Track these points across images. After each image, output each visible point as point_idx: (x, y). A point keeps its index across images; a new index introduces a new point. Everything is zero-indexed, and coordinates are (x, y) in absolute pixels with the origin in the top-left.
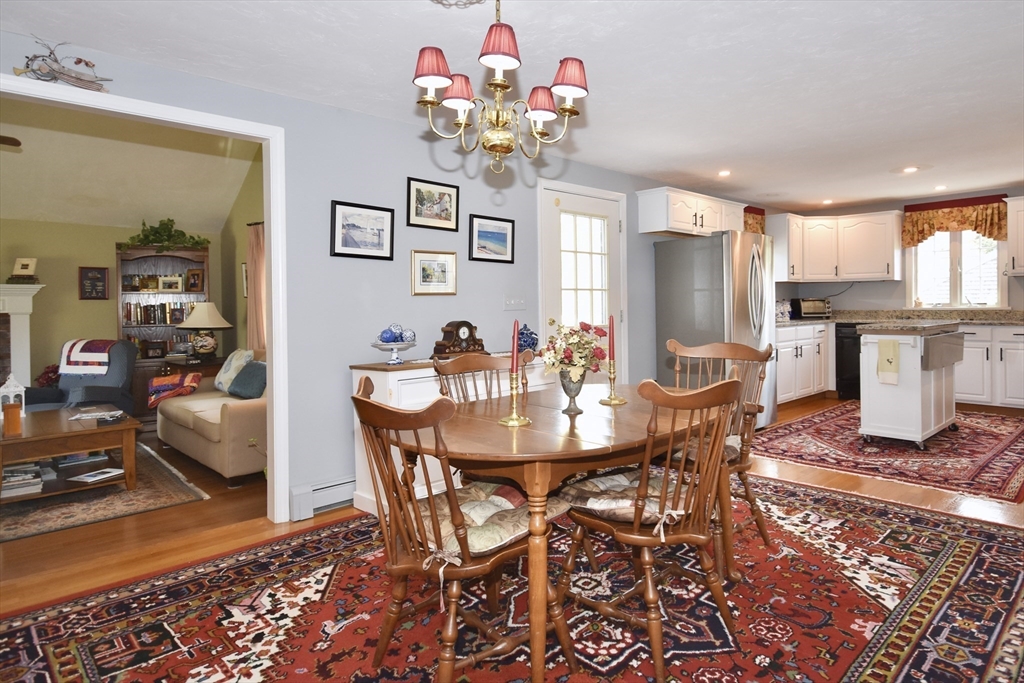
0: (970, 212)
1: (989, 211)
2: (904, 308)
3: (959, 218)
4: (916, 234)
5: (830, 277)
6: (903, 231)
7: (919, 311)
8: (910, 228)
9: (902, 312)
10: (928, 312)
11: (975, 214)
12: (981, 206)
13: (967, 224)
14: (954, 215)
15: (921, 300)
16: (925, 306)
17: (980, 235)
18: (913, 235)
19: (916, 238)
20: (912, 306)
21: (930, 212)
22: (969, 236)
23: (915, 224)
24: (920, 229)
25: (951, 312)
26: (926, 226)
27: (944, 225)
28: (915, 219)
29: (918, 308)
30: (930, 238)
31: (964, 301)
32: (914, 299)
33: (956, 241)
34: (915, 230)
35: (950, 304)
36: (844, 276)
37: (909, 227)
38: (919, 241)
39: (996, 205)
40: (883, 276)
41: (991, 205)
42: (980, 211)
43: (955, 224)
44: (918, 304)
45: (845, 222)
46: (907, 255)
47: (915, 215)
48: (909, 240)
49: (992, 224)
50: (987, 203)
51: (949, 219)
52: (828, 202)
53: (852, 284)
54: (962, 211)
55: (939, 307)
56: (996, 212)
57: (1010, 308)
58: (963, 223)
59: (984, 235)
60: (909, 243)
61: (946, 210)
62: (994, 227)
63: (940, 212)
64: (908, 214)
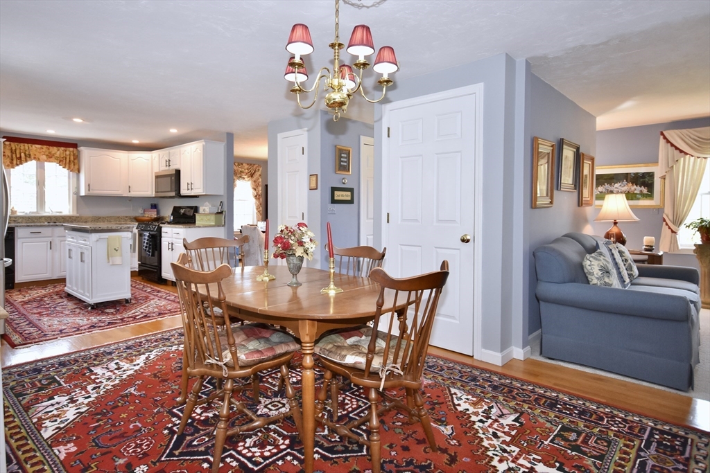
0: (56, 151)
1: (68, 153)
3: (47, 153)
4: (15, 159)
6: (5, 156)
7: (16, 217)
8: (10, 155)
10: (21, 217)
11: (59, 152)
12: (63, 148)
13: (53, 158)
14: (44, 150)
15: (15, 209)
16: (19, 214)
17: (61, 167)
18: (12, 160)
19: (15, 162)
21: (26, 145)
22: (53, 167)
23: (14, 152)
24: (18, 156)
25: (40, 217)
26: (23, 155)
27: (37, 157)
28: (14, 148)
29: (15, 215)
30: (25, 164)
31: (48, 210)
33: (41, 169)
34: (14, 156)
35: (37, 212)
37: (9, 153)
38: (17, 165)
39: (71, 149)
41: (68, 149)
42: (62, 151)
44: (13, 211)
47: (14, 145)
48: (8, 163)
49: (70, 161)
50: (66, 147)
51: (40, 153)
54: (49, 149)
56: (72, 154)
57: (78, 215)
58: (50, 157)
59: (64, 168)
60: (9, 165)
61: (38, 146)
62: (73, 164)
63: (34, 146)
64: (8, 143)
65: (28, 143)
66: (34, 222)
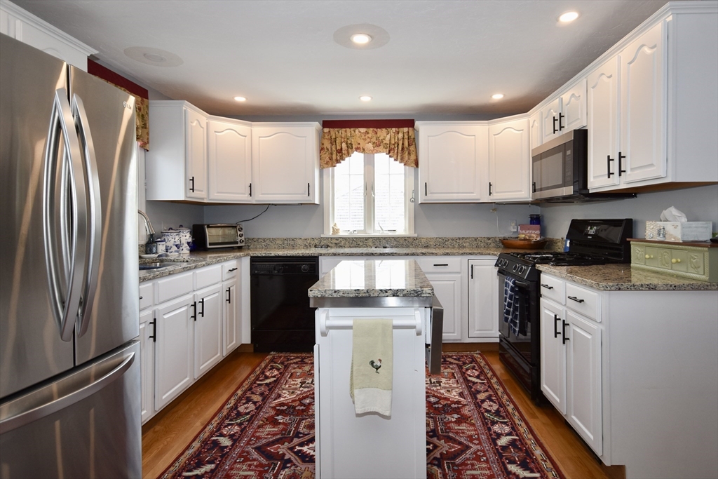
0: (385, 135)
1: (400, 135)
2: (322, 236)
3: (374, 140)
4: (335, 153)
5: (243, 198)
6: (322, 149)
7: (337, 239)
8: (329, 147)
9: (320, 239)
10: (345, 239)
11: (388, 136)
12: (394, 129)
13: (382, 147)
14: (370, 135)
15: (338, 227)
16: (342, 233)
17: (392, 159)
18: (332, 154)
19: (334, 157)
20: (330, 234)
21: (348, 130)
22: (382, 159)
23: (333, 142)
24: (338, 148)
25: (367, 239)
26: (344, 145)
27: (361, 146)
28: (333, 137)
29: (336, 236)
30: (347, 159)
31: (377, 228)
32: (331, 225)
33: (369, 164)
34: (334, 149)
35: (364, 231)
36: (260, 197)
37: (327, 145)
38: (338, 161)
39: (406, 129)
40: (302, 198)
41: (401, 129)
42: (393, 134)
43: (370, 146)
44: (335, 231)
45: (261, 130)
46: (325, 177)
47: (334, 132)
48: (327, 159)
49: (403, 149)
50: (399, 127)
51: (365, 140)
52: (240, 99)
53: (267, 207)
54: (377, 133)
55: (357, 235)
56: (406, 137)
57: (416, 235)
58: (378, 144)
59: (396, 160)
60: (327, 163)
61: (363, 130)
62: (407, 152)
63: (357, 130)
64: (326, 130)
65: (350, 128)
66: (358, 246)
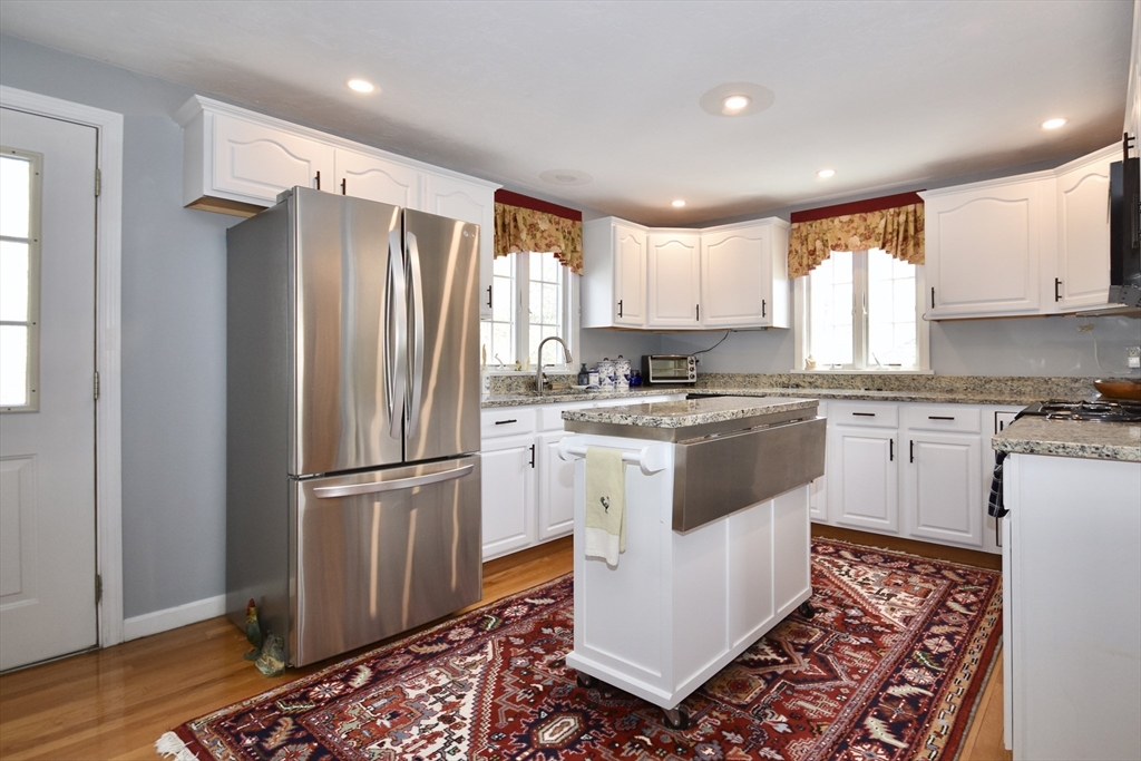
0: (877, 220)
1: (902, 218)
2: (792, 371)
3: (862, 230)
4: (805, 255)
5: (689, 322)
6: (790, 252)
7: (811, 376)
8: (799, 248)
9: (790, 376)
10: (822, 376)
11: (883, 222)
12: (892, 210)
13: (873, 239)
14: (855, 225)
16: (820, 368)
17: (891, 256)
18: (802, 258)
19: (805, 262)
20: (802, 368)
21: (824, 221)
22: (878, 257)
23: (804, 241)
24: (811, 248)
25: (853, 377)
26: (819, 244)
27: (842, 242)
28: (804, 234)
29: (811, 371)
31: (872, 361)
32: (805, 356)
33: (860, 268)
34: (804, 250)
35: (853, 365)
36: (710, 321)
37: (797, 245)
38: (810, 267)
39: (911, 208)
40: (755, 320)
41: (904, 209)
42: (890, 218)
43: (856, 240)
44: (811, 365)
45: (711, 236)
46: (796, 290)
47: (804, 227)
48: (798, 265)
49: (905, 239)
50: (900, 205)
51: (848, 232)
52: (679, 204)
53: (726, 333)
54: (865, 220)
55: (839, 370)
56: (911, 218)
57: (932, 373)
59: (895, 257)
60: (797, 271)
61: (845, 218)
62: (907, 242)
63: (837, 220)
64: (796, 225)
65: (827, 217)
66: (840, 387)
